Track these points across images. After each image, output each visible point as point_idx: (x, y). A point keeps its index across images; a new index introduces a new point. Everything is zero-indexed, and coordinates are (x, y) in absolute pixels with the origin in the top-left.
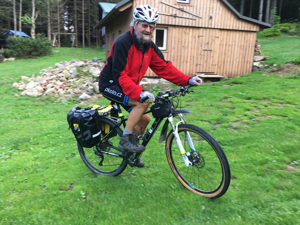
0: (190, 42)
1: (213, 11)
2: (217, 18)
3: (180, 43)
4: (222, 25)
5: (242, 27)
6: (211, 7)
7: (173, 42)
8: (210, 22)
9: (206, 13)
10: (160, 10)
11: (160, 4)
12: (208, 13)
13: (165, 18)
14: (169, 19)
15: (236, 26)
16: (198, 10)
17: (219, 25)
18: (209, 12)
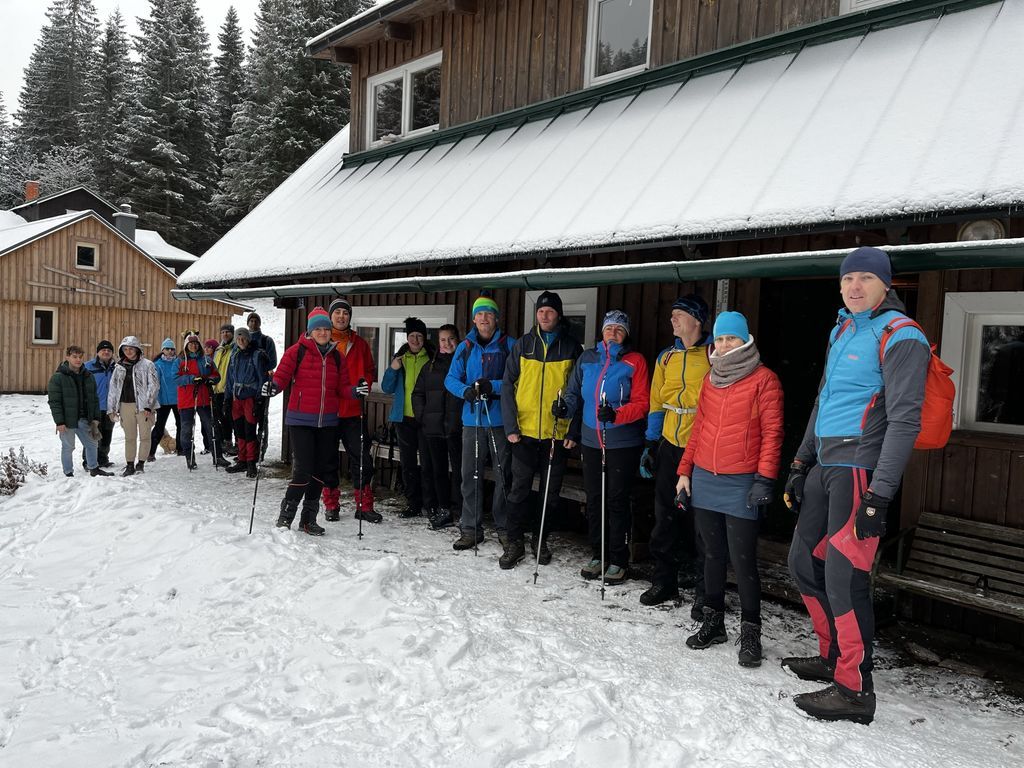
0: (106, 330)
1: (145, 285)
2: (154, 295)
3: (86, 333)
4: (166, 306)
5: (202, 309)
6: (143, 278)
7: (72, 331)
8: (142, 301)
9: (133, 287)
10: (42, 280)
11: (43, 272)
12: (136, 287)
13: (53, 293)
14: (60, 294)
15: (191, 309)
16: (118, 282)
17: (160, 306)
18: (139, 285)
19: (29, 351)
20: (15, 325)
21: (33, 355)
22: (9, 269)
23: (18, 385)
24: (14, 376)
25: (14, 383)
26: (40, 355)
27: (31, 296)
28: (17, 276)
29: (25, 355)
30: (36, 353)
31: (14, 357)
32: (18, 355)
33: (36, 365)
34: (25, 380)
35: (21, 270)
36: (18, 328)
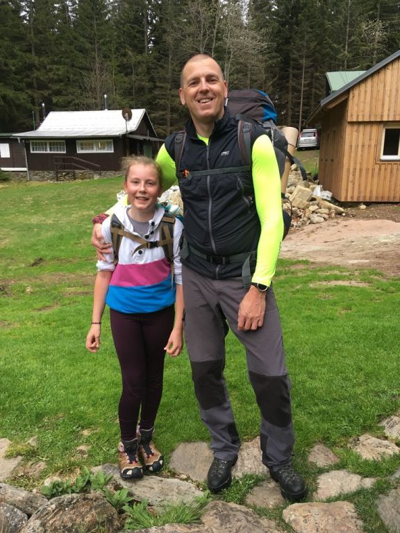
19: (377, 167)
20: (367, 143)
21: (380, 169)
22: (366, 92)
23: (365, 197)
24: (362, 188)
25: (362, 195)
26: (385, 169)
27: (382, 116)
28: (372, 97)
29: (373, 170)
30: (383, 167)
31: (364, 172)
32: (367, 170)
33: (382, 178)
34: (371, 192)
35: (375, 92)
36: (369, 146)
